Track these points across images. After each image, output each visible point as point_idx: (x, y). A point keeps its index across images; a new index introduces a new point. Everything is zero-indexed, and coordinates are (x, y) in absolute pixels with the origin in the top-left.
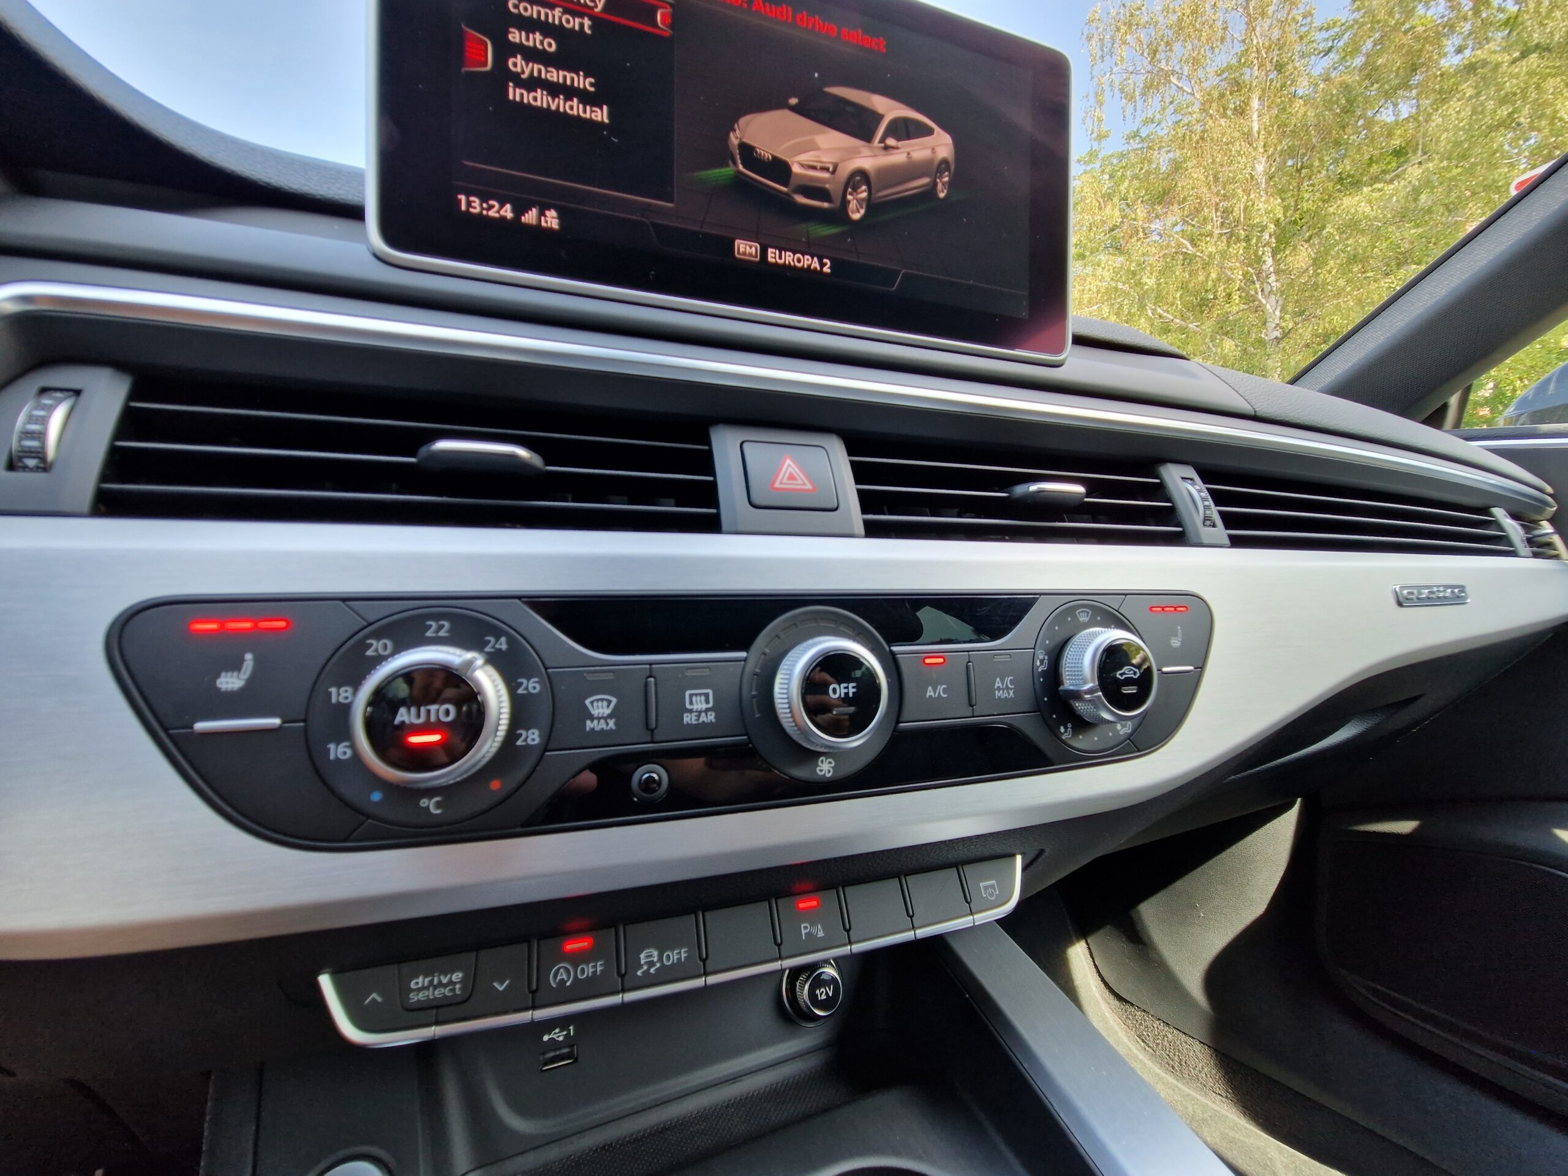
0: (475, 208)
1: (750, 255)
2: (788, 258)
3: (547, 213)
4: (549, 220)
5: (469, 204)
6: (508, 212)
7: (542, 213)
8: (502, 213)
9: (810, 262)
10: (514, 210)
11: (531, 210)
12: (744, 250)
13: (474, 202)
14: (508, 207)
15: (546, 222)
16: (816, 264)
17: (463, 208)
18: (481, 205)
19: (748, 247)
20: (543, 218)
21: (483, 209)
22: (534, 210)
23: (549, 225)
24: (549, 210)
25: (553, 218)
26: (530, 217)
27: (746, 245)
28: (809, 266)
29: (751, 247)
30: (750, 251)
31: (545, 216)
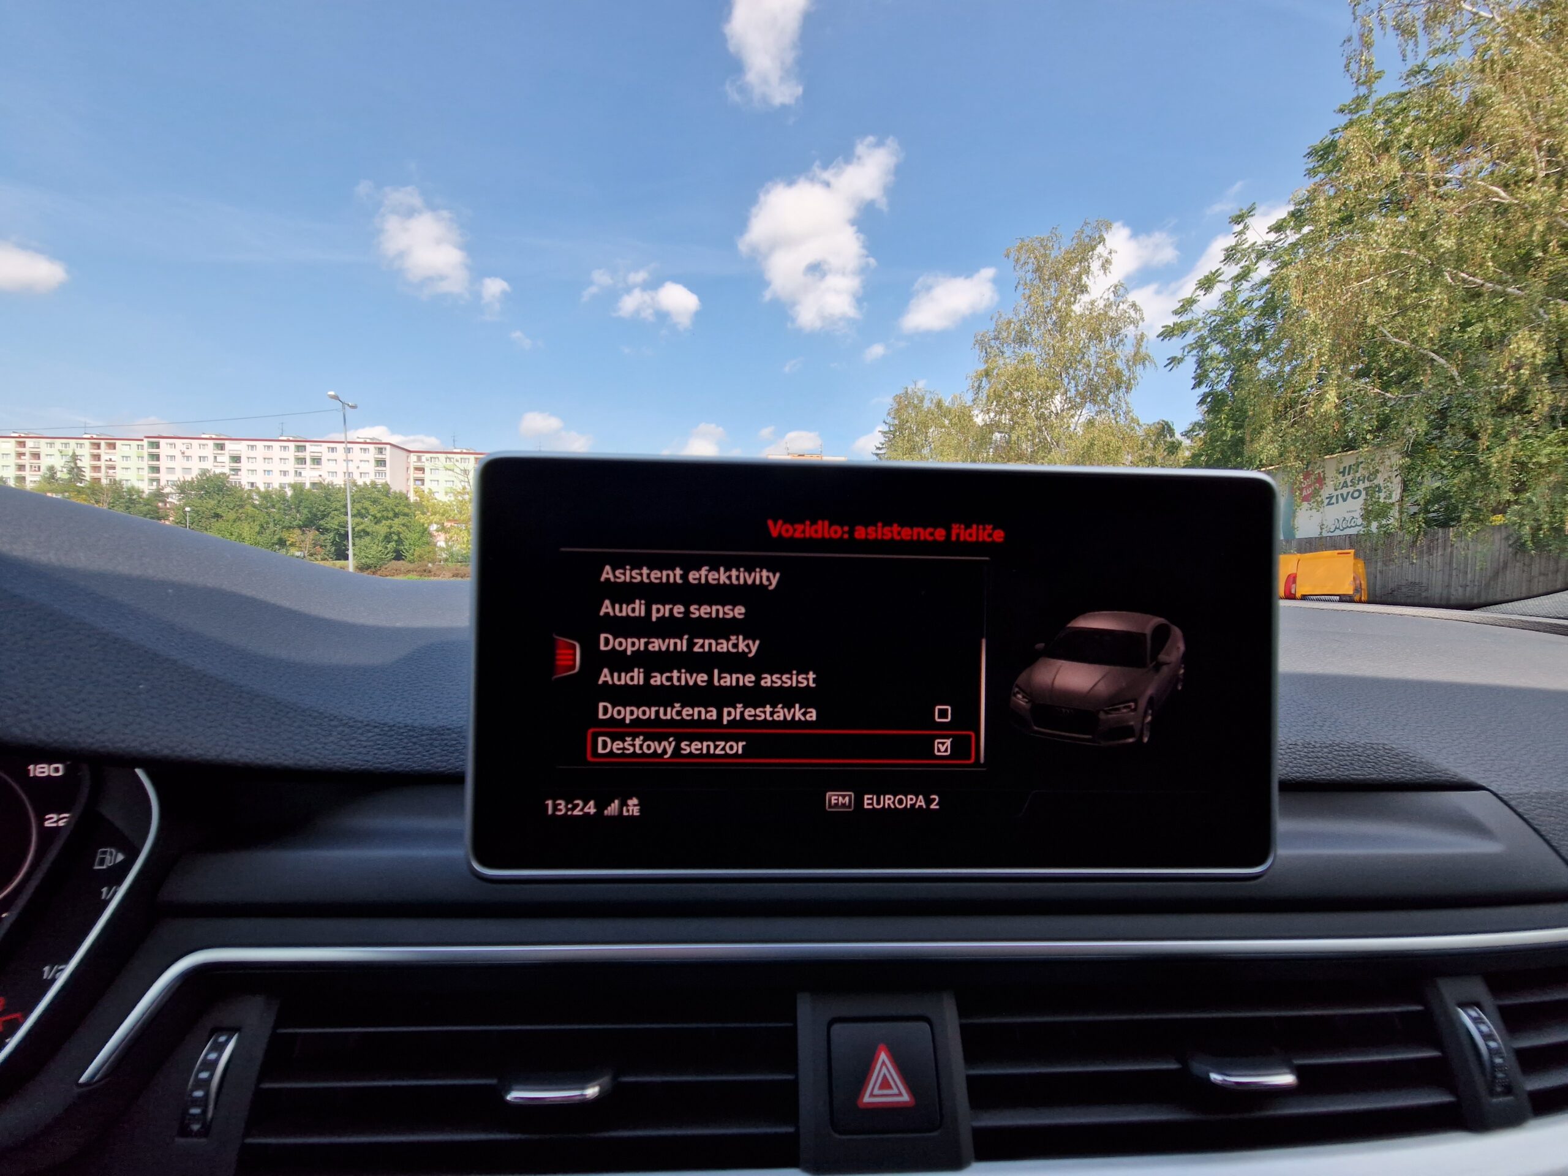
0: (560, 810)
1: (844, 805)
2: (888, 801)
3: (630, 802)
4: (631, 808)
5: (555, 807)
6: (591, 808)
7: (623, 804)
8: (586, 810)
9: (914, 802)
10: (596, 806)
11: (614, 802)
12: (836, 801)
13: (560, 804)
14: (592, 803)
15: (628, 811)
16: (921, 802)
17: (550, 812)
18: (566, 806)
19: (840, 798)
20: (625, 809)
21: (568, 810)
22: (616, 802)
23: (631, 813)
24: (631, 799)
25: (635, 805)
26: (613, 809)
27: (838, 795)
28: (913, 806)
29: (844, 797)
30: (844, 802)
31: (628, 806)
